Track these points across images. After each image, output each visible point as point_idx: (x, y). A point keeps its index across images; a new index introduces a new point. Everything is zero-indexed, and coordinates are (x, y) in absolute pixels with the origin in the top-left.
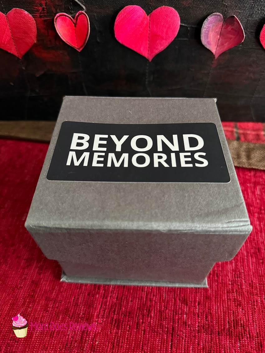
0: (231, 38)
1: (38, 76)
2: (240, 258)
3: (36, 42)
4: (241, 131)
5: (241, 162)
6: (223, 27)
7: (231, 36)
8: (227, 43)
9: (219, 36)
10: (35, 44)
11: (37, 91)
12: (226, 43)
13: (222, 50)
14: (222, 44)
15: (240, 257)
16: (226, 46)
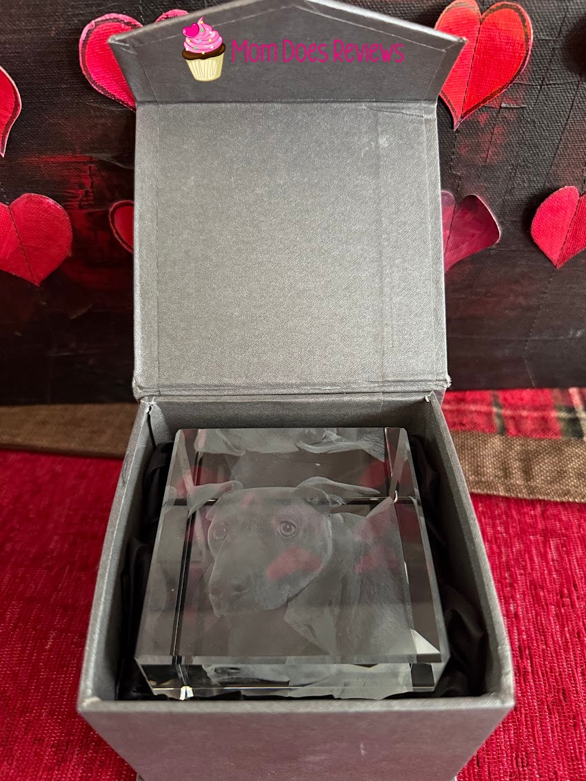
0: (473, 235)
1: (74, 317)
2: (526, 717)
3: (70, 255)
4: (509, 412)
5: (513, 485)
6: (456, 215)
7: (472, 231)
8: (466, 244)
9: (448, 232)
10: (68, 257)
11: (73, 345)
12: (463, 243)
13: (455, 256)
14: (456, 246)
15: (526, 714)
16: (465, 249)
